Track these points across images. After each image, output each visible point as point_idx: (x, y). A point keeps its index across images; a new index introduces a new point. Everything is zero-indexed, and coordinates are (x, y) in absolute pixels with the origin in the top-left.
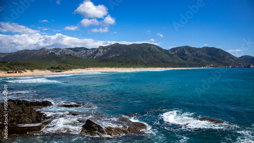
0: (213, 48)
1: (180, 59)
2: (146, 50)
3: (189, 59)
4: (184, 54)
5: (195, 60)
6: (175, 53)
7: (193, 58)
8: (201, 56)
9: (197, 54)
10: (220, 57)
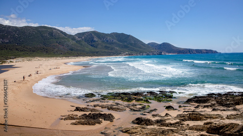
0: (122, 34)
1: (90, 47)
2: (46, 35)
3: (100, 46)
4: (93, 41)
5: (106, 47)
6: (82, 39)
7: (104, 45)
8: (112, 43)
9: (108, 41)
10: (131, 44)
